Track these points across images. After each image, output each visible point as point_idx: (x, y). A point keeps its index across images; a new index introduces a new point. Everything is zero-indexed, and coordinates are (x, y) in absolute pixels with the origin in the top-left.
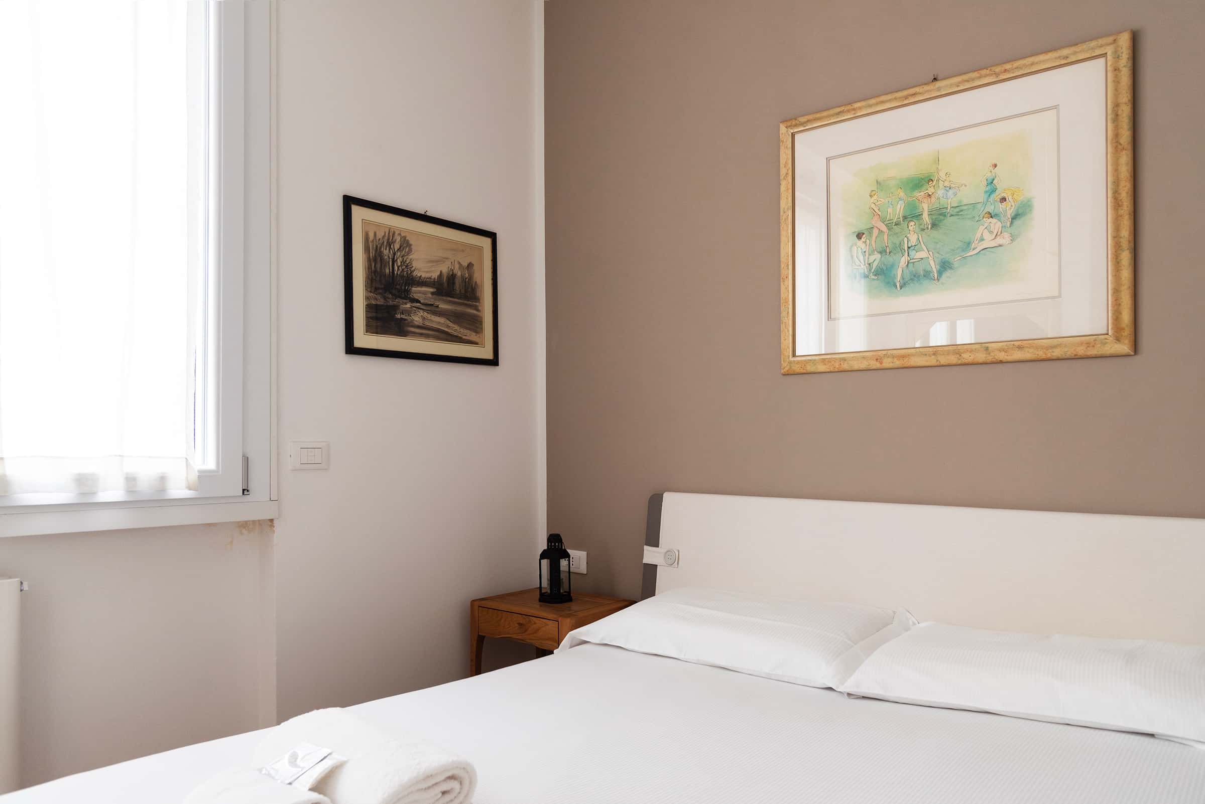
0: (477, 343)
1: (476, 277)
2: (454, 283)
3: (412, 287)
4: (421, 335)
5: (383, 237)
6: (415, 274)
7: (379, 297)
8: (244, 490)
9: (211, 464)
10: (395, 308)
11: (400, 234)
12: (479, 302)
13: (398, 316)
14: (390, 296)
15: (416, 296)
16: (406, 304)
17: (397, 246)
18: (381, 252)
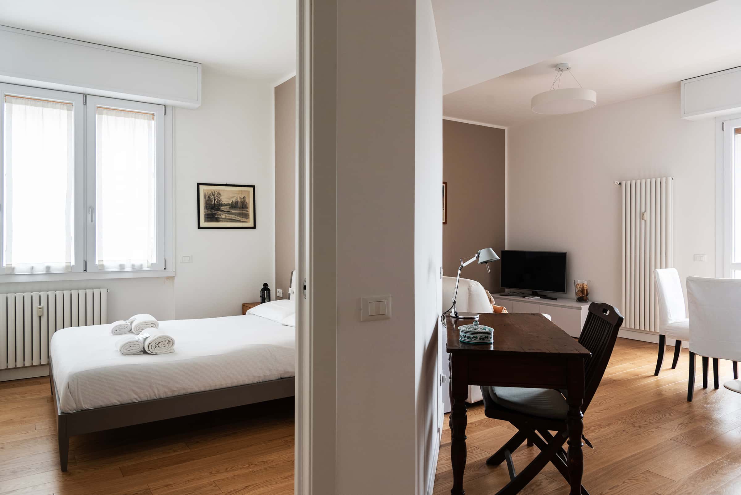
0: (247, 222)
1: (247, 201)
2: (238, 204)
3: (221, 207)
4: (225, 221)
5: (211, 193)
6: (222, 203)
7: (209, 211)
8: (164, 268)
9: (154, 261)
10: (215, 214)
11: (217, 191)
12: (248, 209)
13: (216, 216)
14: (213, 210)
15: (223, 210)
16: (219, 212)
17: (216, 195)
18: (210, 198)
